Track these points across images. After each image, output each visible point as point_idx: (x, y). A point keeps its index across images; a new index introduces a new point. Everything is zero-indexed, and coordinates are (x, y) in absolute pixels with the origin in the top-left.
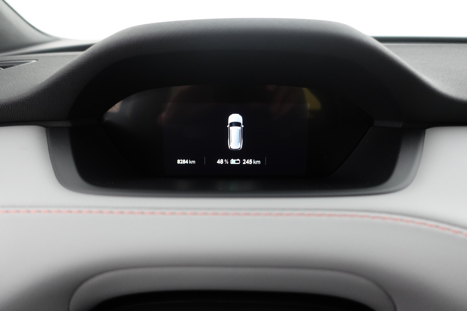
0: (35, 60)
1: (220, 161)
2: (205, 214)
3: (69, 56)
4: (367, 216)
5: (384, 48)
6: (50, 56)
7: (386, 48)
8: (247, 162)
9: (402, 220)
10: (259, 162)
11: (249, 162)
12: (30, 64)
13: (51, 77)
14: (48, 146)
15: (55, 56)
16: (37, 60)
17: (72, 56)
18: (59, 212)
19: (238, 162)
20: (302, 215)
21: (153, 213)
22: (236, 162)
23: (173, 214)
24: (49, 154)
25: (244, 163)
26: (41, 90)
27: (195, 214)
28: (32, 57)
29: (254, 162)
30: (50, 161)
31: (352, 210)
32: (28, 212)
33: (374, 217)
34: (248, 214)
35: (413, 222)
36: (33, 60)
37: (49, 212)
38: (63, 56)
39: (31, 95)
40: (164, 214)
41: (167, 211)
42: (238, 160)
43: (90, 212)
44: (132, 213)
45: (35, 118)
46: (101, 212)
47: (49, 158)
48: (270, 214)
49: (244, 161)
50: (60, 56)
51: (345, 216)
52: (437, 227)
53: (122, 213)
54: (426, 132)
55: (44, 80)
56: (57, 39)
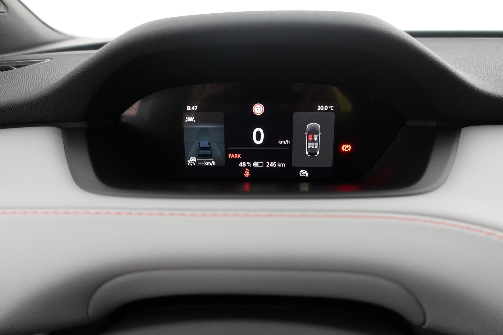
0: (49, 59)
1: (242, 164)
2: (226, 215)
3: (84, 54)
4: (395, 218)
5: (418, 43)
6: (65, 55)
7: (419, 44)
8: (270, 165)
9: (431, 222)
10: (283, 165)
11: (273, 164)
12: (44, 63)
13: (66, 76)
14: (64, 147)
15: (70, 55)
16: (51, 59)
17: (87, 54)
18: (77, 213)
19: (261, 164)
20: (327, 216)
21: (172, 215)
22: (260, 164)
23: (193, 215)
24: (65, 156)
25: (268, 166)
26: (57, 89)
27: (215, 215)
28: (46, 56)
29: (278, 165)
30: (66, 162)
31: (379, 212)
32: (46, 213)
33: (402, 219)
34: (270, 216)
35: (443, 223)
36: (47, 59)
37: (67, 213)
38: (78, 55)
39: (46, 94)
40: (183, 215)
41: (186, 213)
42: (261, 162)
43: (108, 213)
44: (150, 214)
45: (50, 119)
46: (119, 213)
47: (66, 159)
48: (293, 216)
49: (268, 164)
50: (75, 54)
51: (371, 217)
52: (468, 228)
53: (140, 214)
54: (462, 132)
55: (59, 79)
56: (71, 38)
